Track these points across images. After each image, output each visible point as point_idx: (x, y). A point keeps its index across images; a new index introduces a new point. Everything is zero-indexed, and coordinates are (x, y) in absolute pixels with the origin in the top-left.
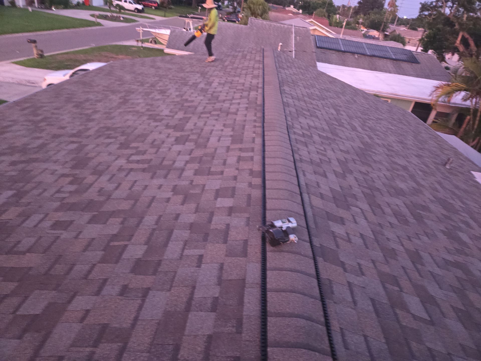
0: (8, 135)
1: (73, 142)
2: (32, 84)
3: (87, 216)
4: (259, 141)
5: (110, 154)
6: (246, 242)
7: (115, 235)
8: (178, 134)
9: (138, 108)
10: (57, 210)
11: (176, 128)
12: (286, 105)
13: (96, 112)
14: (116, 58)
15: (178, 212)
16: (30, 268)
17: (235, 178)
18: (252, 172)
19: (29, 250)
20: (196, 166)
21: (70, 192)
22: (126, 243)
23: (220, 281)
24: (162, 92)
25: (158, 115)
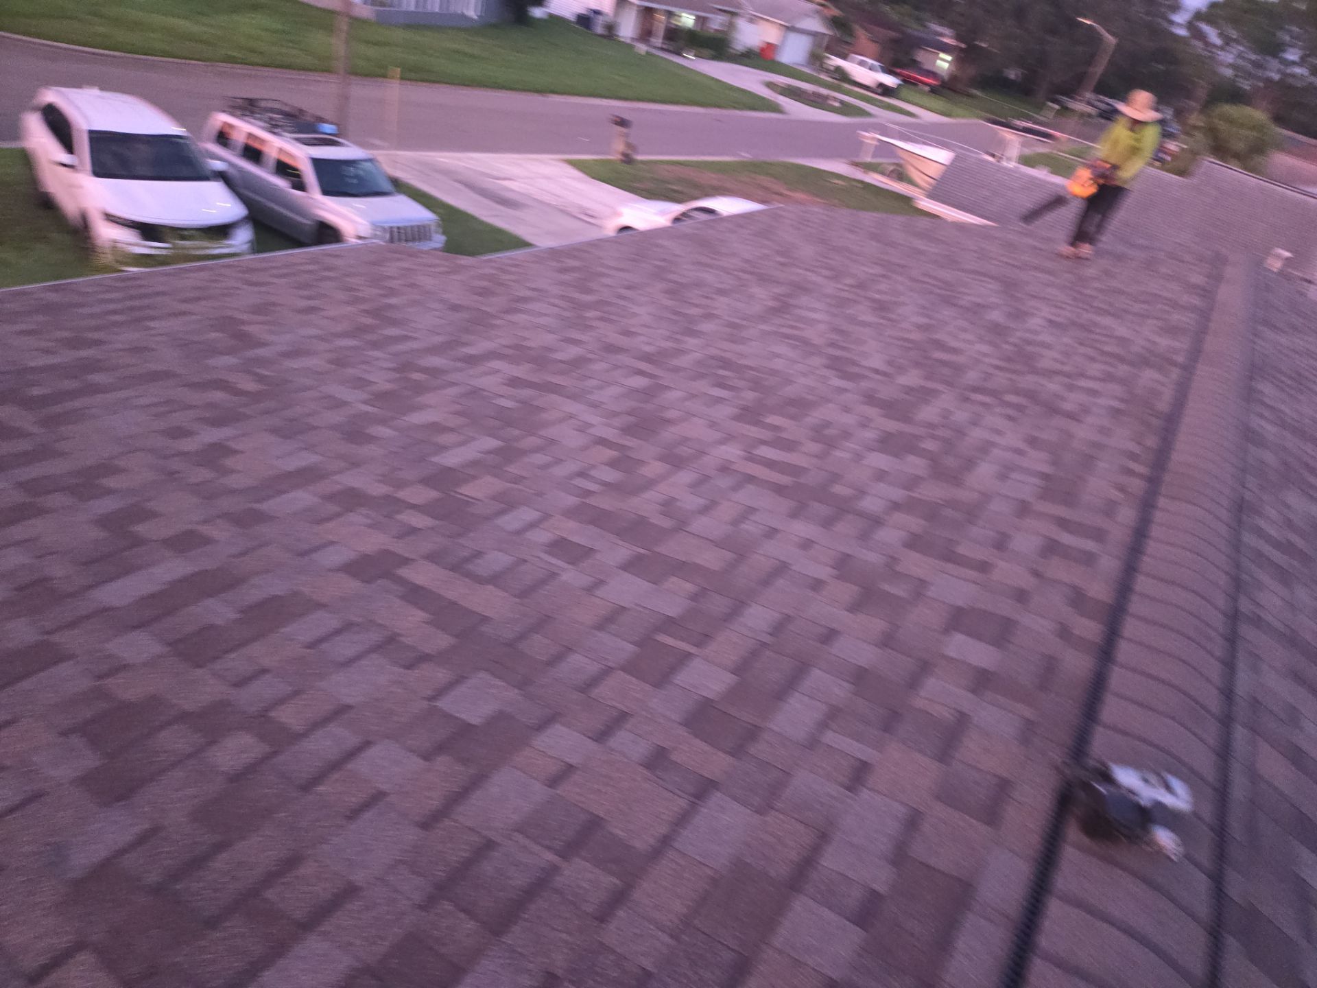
0: (520, 318)
1: (641, 373)
2: (587, 217)
3: (624, 551)
4: (1127, 515)
5: (713, 425)
6: (1003, 786)
7: (670, 620)
8: (892, 426)
9: (810, 333)
10: (570, 513)
11: (890, 408)
12: (1250, 436)
13: (709, 316)
14: (787, 196)
15: (835, 626)
16: (485, 619)
17: (1021, 596)
18: (1078, 599)
19: (494, 579)
20: (914, 523)
21: (606, 484)
22: (693, 650)
23: (899, 856)
24: (881, 307)
25: (855, 363)
